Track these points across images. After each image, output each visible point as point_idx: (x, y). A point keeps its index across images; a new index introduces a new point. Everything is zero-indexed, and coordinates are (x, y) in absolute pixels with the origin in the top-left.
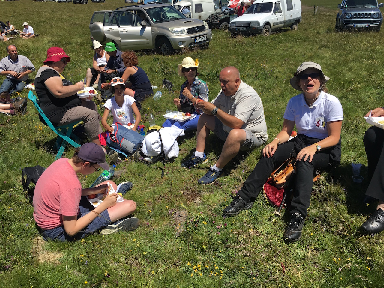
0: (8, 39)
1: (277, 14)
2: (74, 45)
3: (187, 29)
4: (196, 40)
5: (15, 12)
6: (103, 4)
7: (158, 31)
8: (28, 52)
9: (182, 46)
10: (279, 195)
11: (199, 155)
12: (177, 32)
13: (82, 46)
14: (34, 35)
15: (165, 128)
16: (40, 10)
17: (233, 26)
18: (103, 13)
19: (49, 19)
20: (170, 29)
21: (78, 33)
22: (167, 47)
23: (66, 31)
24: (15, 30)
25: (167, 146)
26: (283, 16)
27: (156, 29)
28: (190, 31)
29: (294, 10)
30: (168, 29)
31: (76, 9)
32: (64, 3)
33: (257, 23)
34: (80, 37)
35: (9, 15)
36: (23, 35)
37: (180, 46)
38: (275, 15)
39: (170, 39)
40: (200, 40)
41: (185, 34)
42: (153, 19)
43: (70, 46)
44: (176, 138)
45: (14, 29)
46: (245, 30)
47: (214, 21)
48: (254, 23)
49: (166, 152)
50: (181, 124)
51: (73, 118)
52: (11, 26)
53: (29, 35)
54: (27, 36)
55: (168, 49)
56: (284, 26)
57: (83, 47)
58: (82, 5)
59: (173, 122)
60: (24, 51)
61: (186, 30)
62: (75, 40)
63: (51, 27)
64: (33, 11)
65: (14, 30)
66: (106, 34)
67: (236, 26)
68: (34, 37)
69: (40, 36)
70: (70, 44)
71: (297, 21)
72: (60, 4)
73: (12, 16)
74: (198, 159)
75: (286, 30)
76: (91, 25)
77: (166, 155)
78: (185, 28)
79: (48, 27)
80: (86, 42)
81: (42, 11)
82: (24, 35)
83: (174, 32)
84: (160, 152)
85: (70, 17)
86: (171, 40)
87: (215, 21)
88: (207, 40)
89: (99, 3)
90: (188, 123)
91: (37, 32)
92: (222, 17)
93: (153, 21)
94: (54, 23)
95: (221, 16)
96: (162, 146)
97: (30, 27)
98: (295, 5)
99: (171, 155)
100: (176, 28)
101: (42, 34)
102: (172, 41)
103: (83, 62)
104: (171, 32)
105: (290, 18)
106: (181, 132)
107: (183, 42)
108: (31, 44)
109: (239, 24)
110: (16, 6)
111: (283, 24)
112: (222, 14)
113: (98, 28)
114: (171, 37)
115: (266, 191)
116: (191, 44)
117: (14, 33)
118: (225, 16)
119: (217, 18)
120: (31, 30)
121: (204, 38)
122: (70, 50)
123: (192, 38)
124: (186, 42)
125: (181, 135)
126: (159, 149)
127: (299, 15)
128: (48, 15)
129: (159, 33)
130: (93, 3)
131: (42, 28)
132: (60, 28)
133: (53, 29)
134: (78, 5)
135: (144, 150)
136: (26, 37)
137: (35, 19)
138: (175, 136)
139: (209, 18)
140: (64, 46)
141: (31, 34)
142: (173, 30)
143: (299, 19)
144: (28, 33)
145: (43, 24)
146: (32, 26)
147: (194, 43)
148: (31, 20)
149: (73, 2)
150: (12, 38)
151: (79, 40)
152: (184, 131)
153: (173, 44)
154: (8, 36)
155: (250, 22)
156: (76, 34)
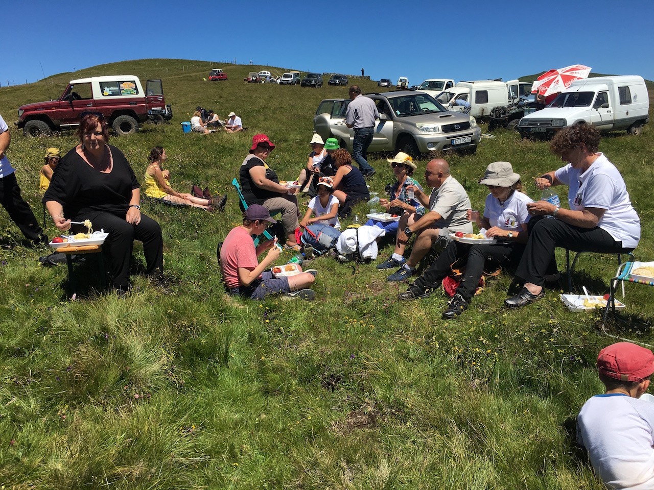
0: (210, 131)
1: (601, 110)
2: (291, 142)
3: (442, 126)
4: (454, 142)
5: (221, 97)
6: (344, 88)
7: (402, 127)
8: (232, 149)
9: (433, 149)
10: (455, 286)
11: (397, 257)
12: (427, 129)
13: (300, 144)
14: (241, 128)
15: (365, 226)
16: (254, 96)
17: (524, 125)
18: (333, 101)
19: (264, 108)
20: (418, 125)
21: (299, 128)
22: (412, 149)
23: (283, 124)
24: (219, 121)
25: (362, 244)
26: (612, 112)
27: (400, 124)
28: (446, 129)
29: (633, 104)
30: (415, 125)
31: (302, 95)
32: (288, 86)
33: (562, 121)
34: (301, 133)
35: (213, 101)
36: (227, 128)
37: (430, 149)
38: (597, 110)
39: (416, 138)
40: (461, 141)
41: (439, 132)
42: (397, 112)
43: (285, 144)
44: (375, 238)
45: (218, 119)
46: (542, 131)
47: (500, 117)
48: (558, 122)
49: (361, 250)
50: (384, 224)
51: (272, 207)
52: (215, 116)
53: (235, 128)
54: (233, 129)
55: (412, 152)
56: (614, 128)
57: (302, 147)
58: (313, 89)
59: (375, 222)
60: (228, 147)
61: (440, 128)
62: (294, 136)
63: (266, 118)
64: (245, 96)
65: (217, 121)
66: (332, 130)
67: (530, 124)
68: (242, 130)
69: (249, 130)
70: (286, 141)
71: (640, 121)
72: (282, 86)
73: (216, 103)
74: (395, 262)
75: (616, 135)
76: (316, 118)
77: (360, 254)
78: (439, 125)
79: (261, 118)
80: (306, 140)
81: (256, 97)
82: (230, 128)
83: (423, 130)
84: (355, 250)
85: (293, 106)
86: (418, 139)
87: (502, 116)
88: (472, 142)
89: (338, 87)
90: (392, 225)
91: (246, 124)
92: (513, 111)
93: (396, 113)
94: (270, 113)
95: (511, 110)
96: (358, 244)
97: (237, 118)
98: (635, 97)
99: (366, 254)
100: (426, 124)
101: (253, 127)
102: (419, 143)
103: (297, 164)
104: (419, 129)
105: (625, 117)
106: (382, 232)
107: (434, 143)
108: (236, 139)
109: (534, 122)
110: (222, 88)
111: (612, 125)
112: (514, 107)
113: (324, 121)
114: (417, 136)
115: (444, 284)
116: (445, 146)
117: (217, 124)
118: (517, 110)
119: (505, 112)
120: (238, 121)
121: (468, 140)
122: (285, 148)
123: (448, 138)
124: (439, 144)
125: (381, 235)
126: (355, 247)
127: (645, 112)
128: (263, 102)
129: (403, 130)
130: (330, 86)
131: (253, 120)
132: (276, 120)
133: (267, 122)
134: (307, 89)
135: (339, 246)
136: (231, 131)
137: (245, 107)
138: (374, 235)
139: (492, 112)
140: (278, 143)
141: (238, 126)
142: (422, 127)
143: (642, 118)
144: (234, 126)
145: (255, 115)
146: (240, 117)
147: (451, 144)
148: (240, 108)
149: (301, 84)
150: (214, 130)
151: (298, 137)
152: (385, 232)
153: (420, 145)
154: (210, 128)
155: (552, 120)
156: (296, 129)
